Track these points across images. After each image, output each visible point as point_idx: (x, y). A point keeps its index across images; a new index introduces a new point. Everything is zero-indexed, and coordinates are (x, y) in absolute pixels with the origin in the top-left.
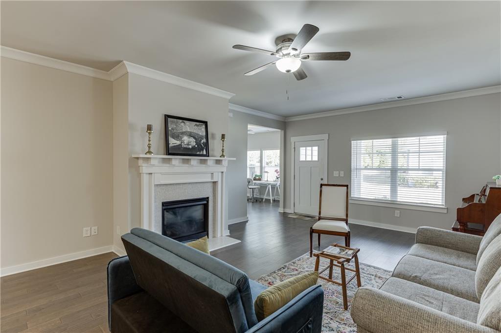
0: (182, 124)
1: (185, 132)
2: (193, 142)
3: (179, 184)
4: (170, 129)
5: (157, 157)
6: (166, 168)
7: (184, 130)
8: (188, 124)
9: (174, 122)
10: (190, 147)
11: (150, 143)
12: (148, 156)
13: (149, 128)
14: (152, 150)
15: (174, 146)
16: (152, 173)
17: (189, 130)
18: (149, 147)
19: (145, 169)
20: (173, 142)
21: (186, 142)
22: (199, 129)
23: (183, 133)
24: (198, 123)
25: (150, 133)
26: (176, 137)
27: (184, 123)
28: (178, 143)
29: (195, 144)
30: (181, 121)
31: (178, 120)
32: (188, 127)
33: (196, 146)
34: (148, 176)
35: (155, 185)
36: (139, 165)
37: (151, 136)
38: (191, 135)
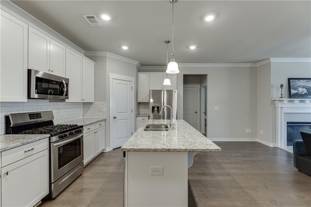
0: (298, 82)
1: (300, 86)
2: (305, 91)
3: (297, 113)
4: (291, 85)
5: (286, 100)
6: (290, 105)
7: (299, 85)
8: (302, 81)
9: (293, 81)
10: (304, 93)
11: (282, 93)
12: (281, 99)
13: (282, 86)
14: (283, 96)
15: (294, 94)
16: (282, 107)
17: (302, 85)
18: (282, 95)
19: (280, 105)
20: (293, 91)
21: (301, 91)
22: (309, 83)
23: (299, 87)
24: (308, 80)
25: (282, 88)
26: (295, 89)
27: (299, 81)
28: (296, 92)
29: (306, 92)
30: (297, 80)
31: (296, 80)
32: (301, 83)
33: (307, 93)
34: (280, 108)
35: (284, 113)
36: (276, 103)
37: (283, 90)
38: (303, 87)
